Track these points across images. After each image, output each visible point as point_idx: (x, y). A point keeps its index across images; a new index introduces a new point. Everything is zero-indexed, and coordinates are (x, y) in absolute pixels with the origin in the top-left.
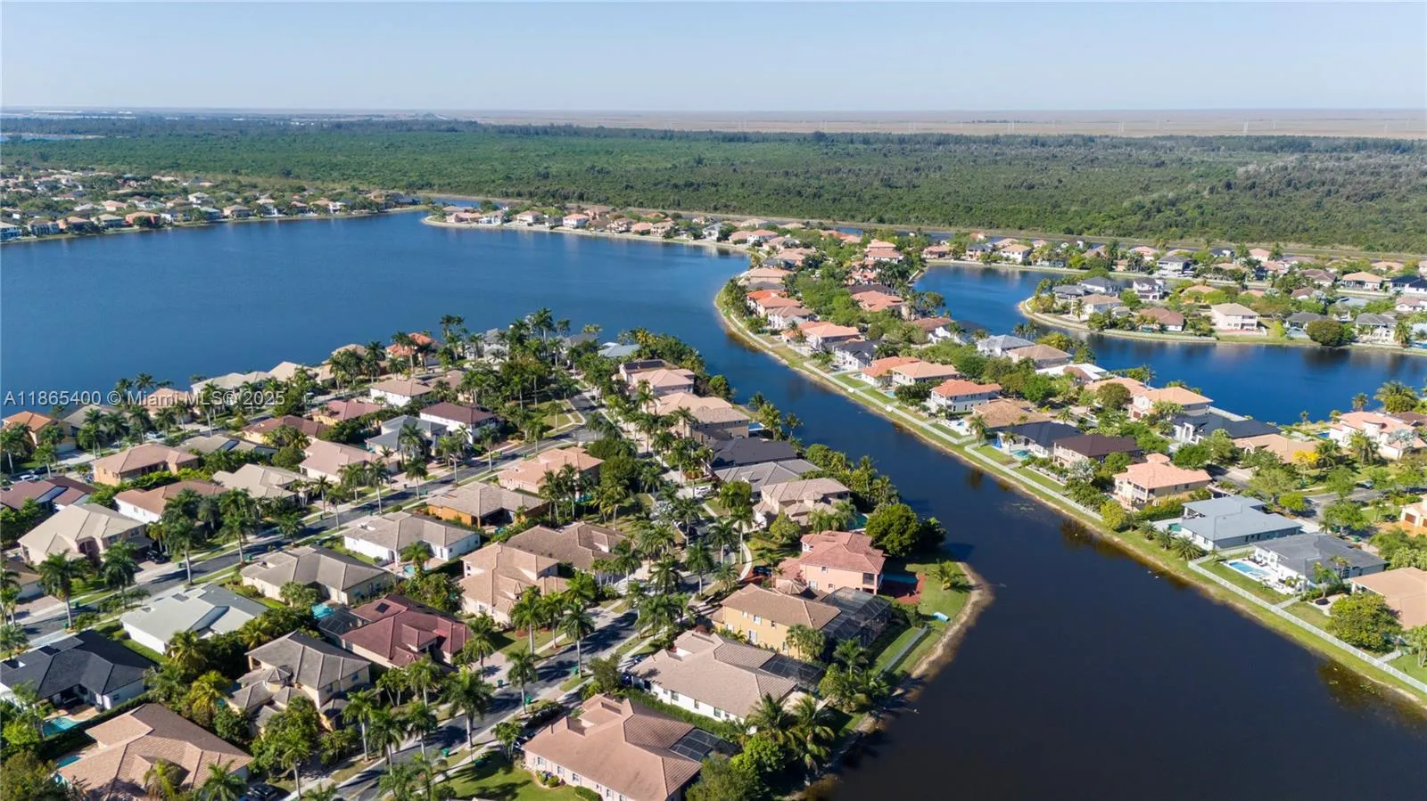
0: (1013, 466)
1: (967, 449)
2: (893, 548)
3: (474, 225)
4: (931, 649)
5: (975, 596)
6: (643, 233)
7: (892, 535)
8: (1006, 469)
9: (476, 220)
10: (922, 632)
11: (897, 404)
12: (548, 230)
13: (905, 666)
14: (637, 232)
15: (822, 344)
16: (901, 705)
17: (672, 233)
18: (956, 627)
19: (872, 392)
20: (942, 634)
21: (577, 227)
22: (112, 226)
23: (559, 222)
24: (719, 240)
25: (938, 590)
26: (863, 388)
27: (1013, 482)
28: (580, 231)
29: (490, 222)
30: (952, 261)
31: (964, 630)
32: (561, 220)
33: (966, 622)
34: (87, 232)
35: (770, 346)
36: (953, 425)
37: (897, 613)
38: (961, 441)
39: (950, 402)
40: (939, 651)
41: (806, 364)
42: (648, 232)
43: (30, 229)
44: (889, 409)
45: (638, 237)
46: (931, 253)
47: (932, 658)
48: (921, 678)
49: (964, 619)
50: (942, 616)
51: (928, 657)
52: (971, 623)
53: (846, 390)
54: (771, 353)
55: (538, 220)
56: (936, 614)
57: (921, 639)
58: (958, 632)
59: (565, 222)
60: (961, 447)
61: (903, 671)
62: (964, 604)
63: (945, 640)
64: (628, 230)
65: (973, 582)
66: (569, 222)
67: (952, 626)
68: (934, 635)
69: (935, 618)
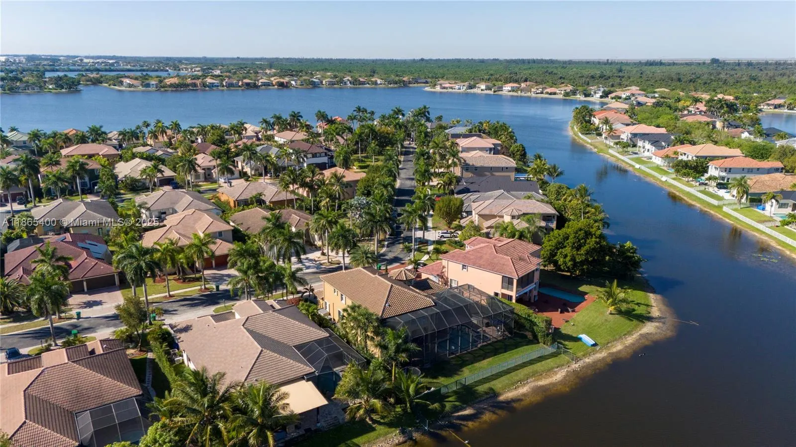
0: (770, 224)
1: (725, 209)
2: (565, 263)
3: (450, 90)
4: (550, 371)
5: (649, 328)
6: (551, 94)
7: (567, 250)
8: (761, 227)
9: (451, 88)
10: (549, 349)
11: (674, 176)
12: (492, 93)
13: (497, 385)
14: (547, 93)
15: (630, 139)
16: (457, 428)
17: (571, 94)
18: (601, 355)
19: (658, 168)
20: (577, 360)
21: (510, 91)
22: (264, 85)
23: (500, 89)
24: (601, 97)
25: (602, 313)
26: (649, 165)
27: (765, 238)
28: (511, 93)
29: (460, 89)
30: (786, 111)
31: (609, 360)
32: (502, 87)
33: (620, 352)
34: (251, 87)
35: (590, 141)
36: (722, 193)
37: (528, 325)
38: (721, 203)
39: (723, 174)
40: (559, 376)
41: (610, 151)
42: (555, 94)
43: (225, 84)
44: (664, 179)
45: (547, 96)
46: (768, 105)
47: (543, 382)
48: (509, 403)
49: (618, 347)
50: (587, 340)
51: (538, 380)
52: (623, 355)
53: (633, 166)
54: (588, 145)
55: (488, 88)
56: (581, 336)
57: (541, 359)
58: (599, 360)
59: (504, 88)
60: (719, 207)
61: (491, 389)
62: (629, 333)
63: (575, 366)
64: (542, 93)
65: (655, 312)
66: (506, 88)
67: (595, 352)
68: (564, 358)
69: (579, 339)
